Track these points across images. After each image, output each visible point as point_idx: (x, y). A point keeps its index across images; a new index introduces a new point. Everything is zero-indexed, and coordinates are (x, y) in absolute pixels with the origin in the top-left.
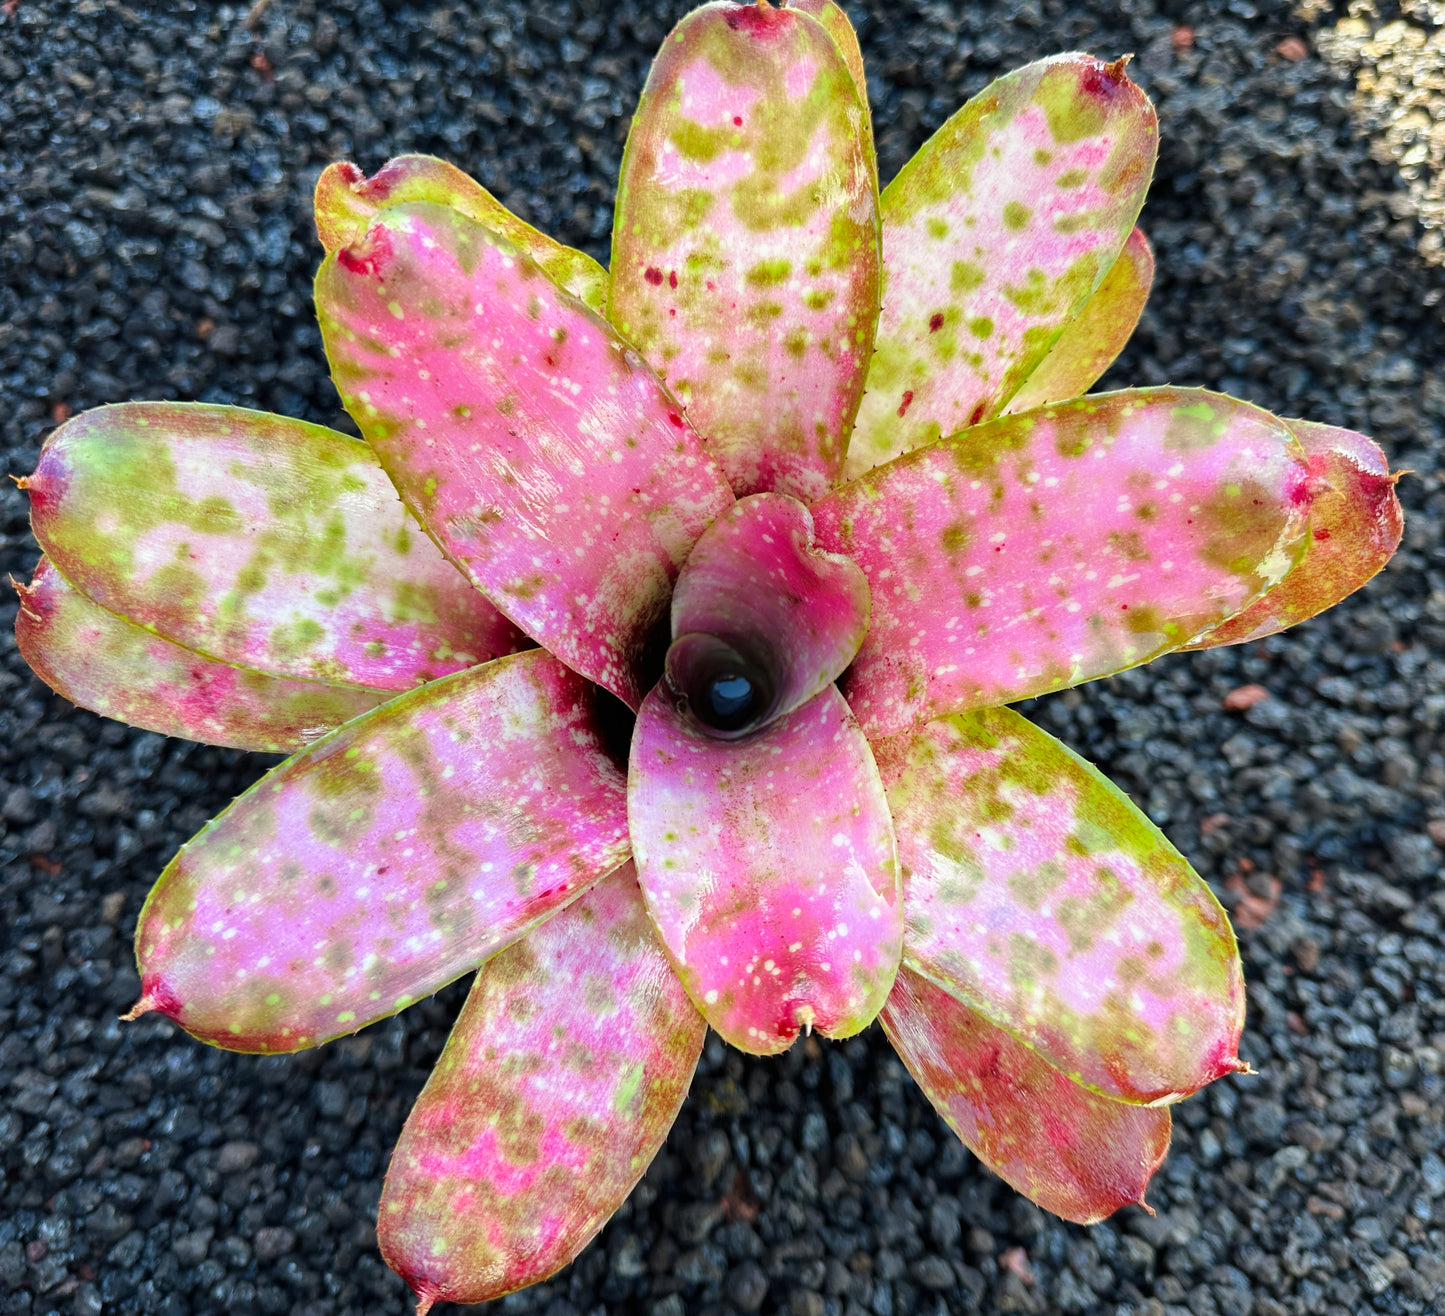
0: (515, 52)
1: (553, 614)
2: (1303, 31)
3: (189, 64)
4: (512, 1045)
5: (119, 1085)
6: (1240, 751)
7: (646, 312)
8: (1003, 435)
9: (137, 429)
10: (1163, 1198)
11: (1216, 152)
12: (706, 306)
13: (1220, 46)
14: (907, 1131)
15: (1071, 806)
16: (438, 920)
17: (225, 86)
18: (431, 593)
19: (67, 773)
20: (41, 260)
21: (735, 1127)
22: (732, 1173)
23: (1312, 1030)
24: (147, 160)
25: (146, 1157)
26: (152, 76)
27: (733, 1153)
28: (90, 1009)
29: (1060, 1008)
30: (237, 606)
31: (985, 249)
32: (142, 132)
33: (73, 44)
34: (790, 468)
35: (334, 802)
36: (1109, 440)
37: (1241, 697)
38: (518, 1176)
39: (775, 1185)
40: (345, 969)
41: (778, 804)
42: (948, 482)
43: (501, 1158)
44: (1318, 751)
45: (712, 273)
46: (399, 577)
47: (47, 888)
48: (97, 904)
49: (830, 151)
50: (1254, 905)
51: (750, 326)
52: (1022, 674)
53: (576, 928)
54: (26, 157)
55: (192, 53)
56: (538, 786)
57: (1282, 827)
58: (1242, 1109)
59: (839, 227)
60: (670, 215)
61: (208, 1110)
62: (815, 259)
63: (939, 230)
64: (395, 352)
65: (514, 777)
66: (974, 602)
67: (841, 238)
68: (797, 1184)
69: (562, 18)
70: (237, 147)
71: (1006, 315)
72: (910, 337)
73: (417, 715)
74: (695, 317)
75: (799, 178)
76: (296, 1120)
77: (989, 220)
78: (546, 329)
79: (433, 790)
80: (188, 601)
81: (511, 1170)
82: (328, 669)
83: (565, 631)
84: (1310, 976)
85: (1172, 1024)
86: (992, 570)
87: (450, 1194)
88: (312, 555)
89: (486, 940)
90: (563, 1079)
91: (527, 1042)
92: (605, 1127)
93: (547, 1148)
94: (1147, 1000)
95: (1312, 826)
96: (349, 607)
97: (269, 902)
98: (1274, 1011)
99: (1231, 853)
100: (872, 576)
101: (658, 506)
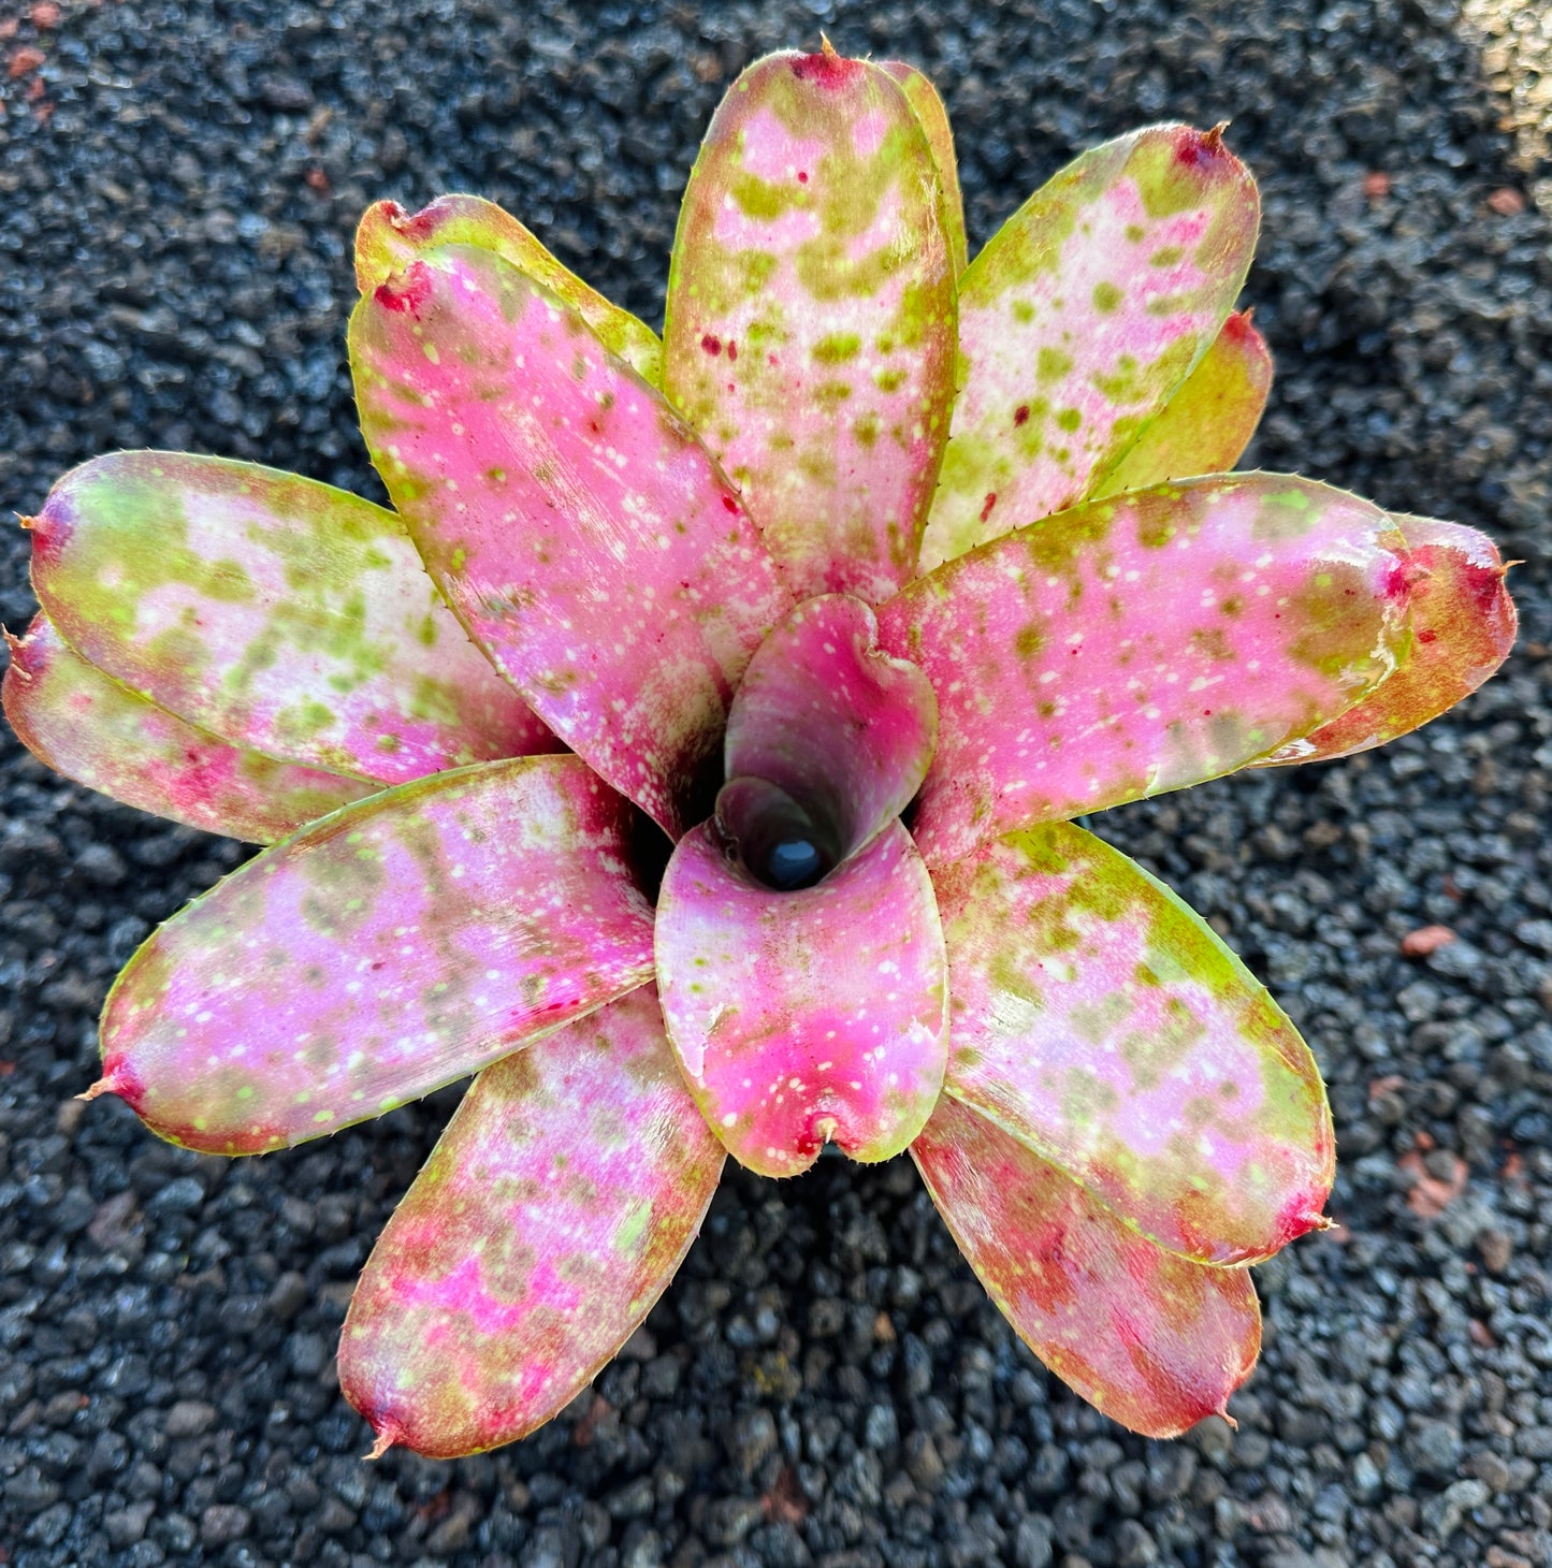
0: (605, 176)
1: (586, 715)
2: (1520, 182)
3: (238, 180)
4: (506, 1167)
5: (58, 1326)
6: (1419, 1002)
7: (702, 386)
8: (1081, 525)
9: (151, 479)
10: (1307, 1537)
11: (1408, 310)
12: (768, 382)
13: (1420, 195)
14: (995, 1435)
15: (1143, 932)
16: (434, 1023)
17: (276, 203)
18: (455, 694)
19: (31, 958)
20: (54, 385)
21: (785, 1413)
22: (777, 1464)
23: (1500, 1342)
24: (183, 280)
25: (82, 1415)
26: (195, 191)
27: (781, 1443)
28: (34, 1234)
29: (1118, 1147)
30: (243, 681)
31: (1073, 333)
32: (179, 250)
33: (111, 155)
34: (860, 577)
35: (330, 889)
36: (1194, 530)
37: (1422, 940)
38: (500, 1313)
39: (828, 1484)
40: (327, 1065)
41: (825, 938)
42: (1023, 579)
43: (484, 1291)
44: (1513, 1006)
45: (774, 346)
46: (422, 670)
48: (52, 1112)
49: (902, 215)
50: (1432, 1188)
51: (816, 409)
52: (1094, 785)
53: (588, 1059)
54: (49, 274)
55: (243, 167)
56: (557, 902)
57: (1469, 1095)
58: (1409, 1430)
59: (911, 301)
60: (731, 278)
61: (162, 1364)
62: (886, 335)
63: (1025, 314)
64: (428, 401)
65: (531, 887)
66: (1048, 711)
67: (914, 312)
68: (856, 1484)
69: (662, 142)
70: (284, 269)
71: (1096, 405)
72: (994, 432)
73: (428, 803)
74: (756, 395)
75: (868, 243)
76: (263, 1377)
77: (1078, 302)
78: (591, 392)
79: (439, 889)
80: (190, 671)
81: (494, 1305)
82: (336, 757)
83: (598, 736)
84: (1499, 1278)
85: (1245, 1172)
86: (1067, 675)
87: (423, 1323)
88: (328, 634)
89: (486, 1048)
90: (560, 1212)
91: (524, 1168)
92: (603, 1267)
93: (536, 1285)
94: (1218, 1144)
95: (1506, 1097)
96: (364, 695)
97: (250, 987)
98: (1452, 1315)
99: (1405, 1123)
100: (941, 692)
101: (709, 605)
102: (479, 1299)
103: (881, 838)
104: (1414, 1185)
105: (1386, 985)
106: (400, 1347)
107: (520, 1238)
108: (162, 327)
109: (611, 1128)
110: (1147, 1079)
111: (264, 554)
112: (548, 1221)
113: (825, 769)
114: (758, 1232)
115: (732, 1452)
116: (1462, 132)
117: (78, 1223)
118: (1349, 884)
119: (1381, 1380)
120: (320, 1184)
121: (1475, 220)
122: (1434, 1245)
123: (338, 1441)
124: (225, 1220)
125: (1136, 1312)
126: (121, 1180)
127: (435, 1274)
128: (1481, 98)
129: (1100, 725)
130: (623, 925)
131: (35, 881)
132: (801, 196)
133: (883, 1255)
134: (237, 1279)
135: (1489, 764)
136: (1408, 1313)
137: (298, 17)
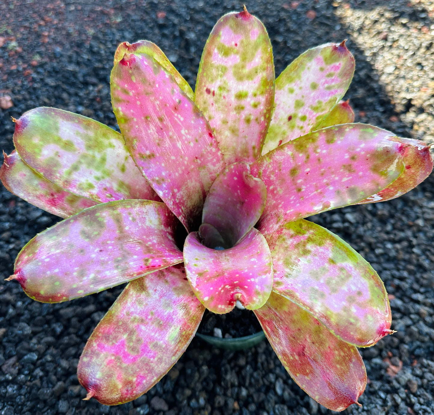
2: (397, 115)
3: (78, 99)
4: (136, 313)
7: (205, 103)
8: (309, 139)
9: (51, 115)
12: (223, 104)
13: (373, 117)
15: (331, 249)
16: (117, 267)
17: (87, 105)
18: (129, 187)
26: (67, 101)
29: (327, 309)
30: (70, 173)
31: (305, 95)
33: (47, 93)
35: (89, 228)
36: (342, 138)
38: (131, 357)
40: (83, 277)
41: (233, 255)
42: (292, 155)
43: (126, 350)
44: (413, 316)
45: (225, 93)
46: (120, 179)
49: (262, 58)
50: (393, 368)
51: (235, 113)
53: (161, 287)
55: (80, 97)
56: (155, 241)
57: (402, 341)
59: (263, 82)
60: (214, 72)
62: (255, 91)
63: (291, 91)
64: (131, 94)
65: (147, 236)
66: (299, 190)
67: (263, 85)
71: (311, 113)
72: (282, 123)
73: (120, 208)
74: (219, 107)
75: (252, 65)
78: (175, 98)
79: (121, 232)
80: (55, 169)
81: (129, 355)
82: (94, 197)
83: (169, 198)
84: (415, 395)
85: (366, 317)
86: (305, 180)
87: (106, 358)
88: (95, 164)
89: (132, 275)
90: (151, 328)
91: (141, 313)
92: (164, 346)
93: (142, 350)
94: (357, 309)
95: (412, 342)
96: (104, 182)
97: (62, 253)
98: (402, 405)
99: (384, 349)
100: (268, 189)
101: (202, 166)
102: (124, 353)
103: (248, 234)
104: (388, 367)
106: (98, 365)
107: (138, 335)
109: (168, 305)
110: (334, 290)
111: (80, 140)
113: (230, 221)
116: (382, 103)
122: (395, 384)
124: (43, 365)
125: (328, 371)
126: (14, 353)
127: (111, 343)
128: (386, 96)
130: (174, 251)
132: (235, 50)
133: (236, 383)
134: (45, 383)
135: (401, 252)
136: (390, 404)
137: (97, 65)
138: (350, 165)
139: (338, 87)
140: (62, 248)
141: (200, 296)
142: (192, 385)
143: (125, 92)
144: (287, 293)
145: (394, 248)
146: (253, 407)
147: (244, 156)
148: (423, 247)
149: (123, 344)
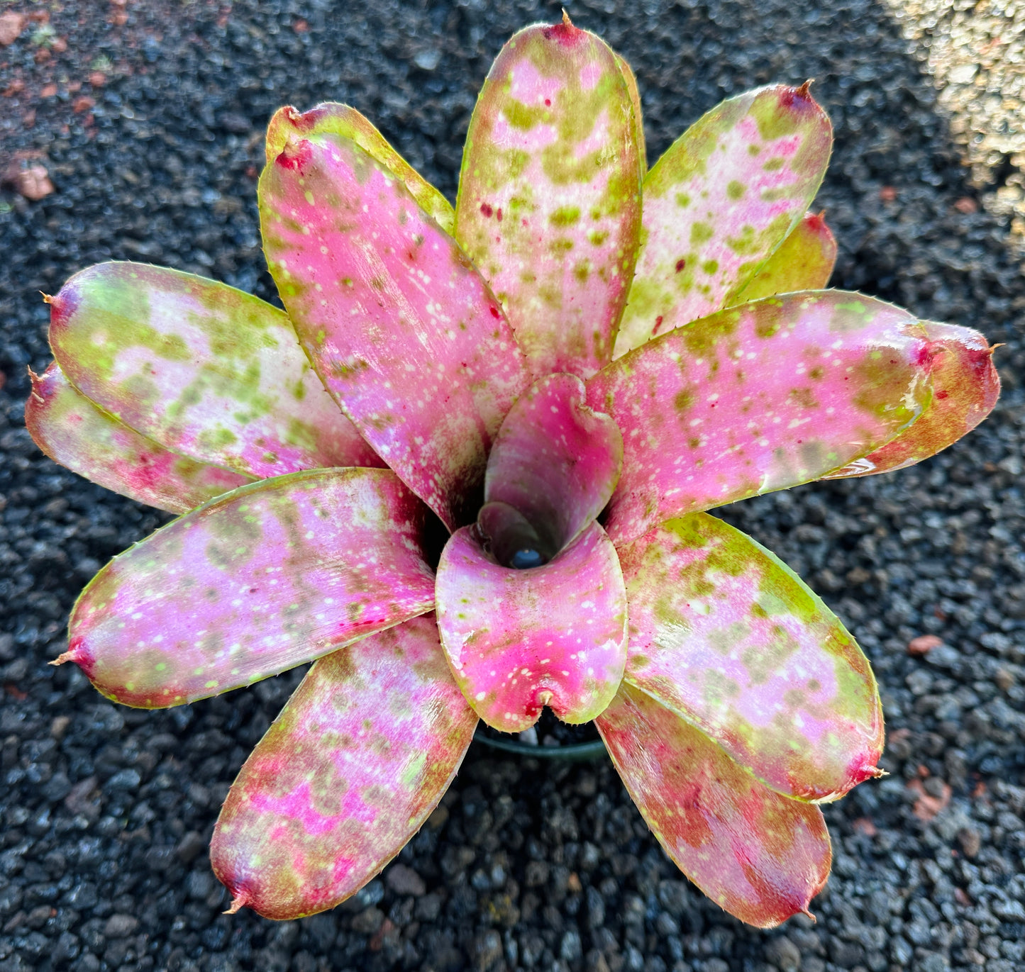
1: (398, 444)
2: (975, 194)
3: (205, 172)
4: (331, 725)
6: (920, 683)
7: (480, 237)
8: (719, 324)
11: (909, 263)
12: (522, 238)
13: (914, 201)
14: (645, 955)
15: (757, 583)
16: (288, 628)
17: (227, 185)
18: (315, 433)
19: (42, 626)
21: (508, 935)
22: (502, 967)
23: (974, 902)
24: (168, 227)
25: (51, 921)
26: (178, 177)
28: (30, 802)
29: (740, 720)
30: (179, 411)
31: (714, 213)
32: (166, 209)
33: (130, 157)
34: (575, 369)
35: (226, 540)
36: (792, 326)
37: (922, 643)
38: (322, 822)
40: (216, 651)
41: (547, 590)
42: (681, 360)
43: (312, 806)
44: (980, 686)
45: (526, 213)
46: (295, 415)
47: (14, 708)
48: (48, 724)
49: (609, 130)
50: (929, 802)
51: (550, 256)
52: (725, 489)
53: (388, 662)
54: (87, 222)
55: (208, 165)
56: (373, 560)
57: (952, 742)
58: (916, 958)
59: (613, 186)
60: (501, 167)
61: (104, 888)
62: (597, 208)
63: (683, 201)
64: (306, 231)
65: (356, 551)
66: (695, 444)
67: (614, 193)
70: (229, 221)
71: (728, 257)
72: (662, 277)
73: (292, 491)
74: (514, 246)
75: (587, 147)
76: (170, 900)
77: (717, 193)
78: (410, 233)
79: (297, 545)
80: (145, 402)
81: (318, 816)
82: (236, 462)
83: (405, 458)
84: (973, 861)
85: (825, 738)
86: (708, 421)
88: (236, 385)
89: (322, 645)
90: (366, 757)
91: (342, 726)
92: (393, 795)
93: (347, 805)
94: (807, 720)
95: (975, 744)
96: (256, 426)
97: (169, 599)
98: (943, 884)
99: (911, 760)
100: (626, 436)
101: (479, 380)
102: (308, 812)
103: (584, 534)
104: (917, 799)
105: (899, 671)
106: (253, 840)
107: (337, 773)
108: (152, 252)
109: (402, 706)
110: (759, 677)
111: (197, 332)
112: (357, 763)
113: (548, 497)
114: (495, 814)
115: (472, 957)
116: (939, 165)
117: (58, 796)
118: (875, 608)
119: (897, 925)
120: (215, 775)
121: (946, 217)
122: (930, 838)
123: (216, 943)
124: (153, 797)
125: (748, 843)
126: (89, 769)
127: (279, 793)
128: (950, 146)
129: (729, 451)
130: (416, 579)
131: (49, 579)
132: (547, 115)
133: (575, 834)
134: (158, 835)
135: (962, 536)
136: (914, 881)
137: (246, 82)
138: (808, 391)
139: (791, 196)
140: (169, 588)
141: (468, 691)
142: (477, 839)
143: (293, 226)
144: (654, 686)
145: (946, 527)
146: (610, 886)
147: (575, 354)
148: (1016, 524)
149: (305, 794)
